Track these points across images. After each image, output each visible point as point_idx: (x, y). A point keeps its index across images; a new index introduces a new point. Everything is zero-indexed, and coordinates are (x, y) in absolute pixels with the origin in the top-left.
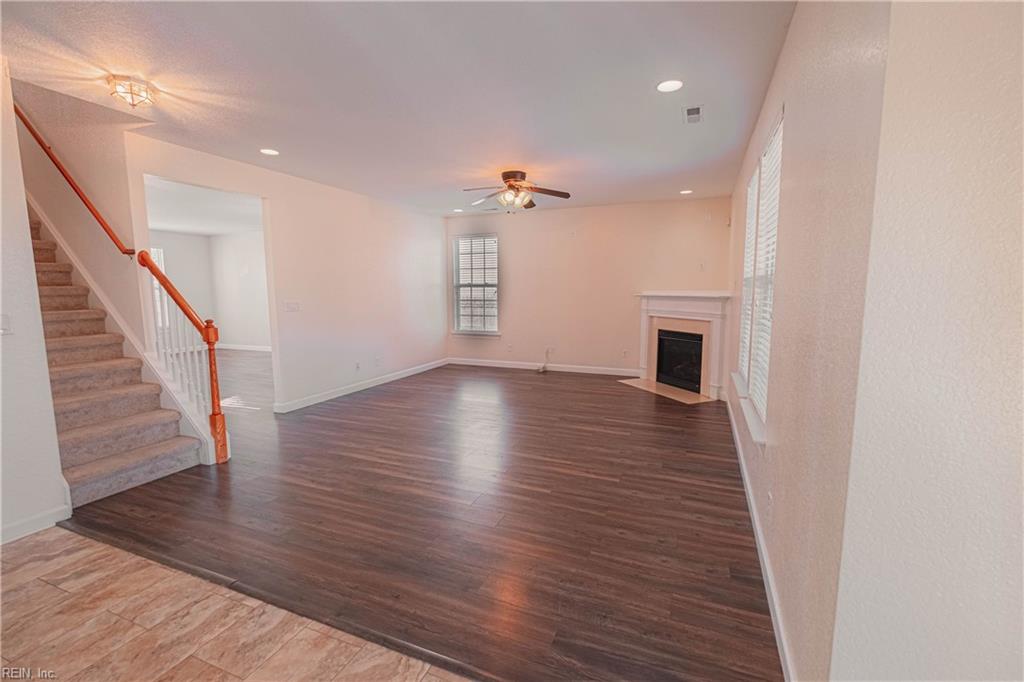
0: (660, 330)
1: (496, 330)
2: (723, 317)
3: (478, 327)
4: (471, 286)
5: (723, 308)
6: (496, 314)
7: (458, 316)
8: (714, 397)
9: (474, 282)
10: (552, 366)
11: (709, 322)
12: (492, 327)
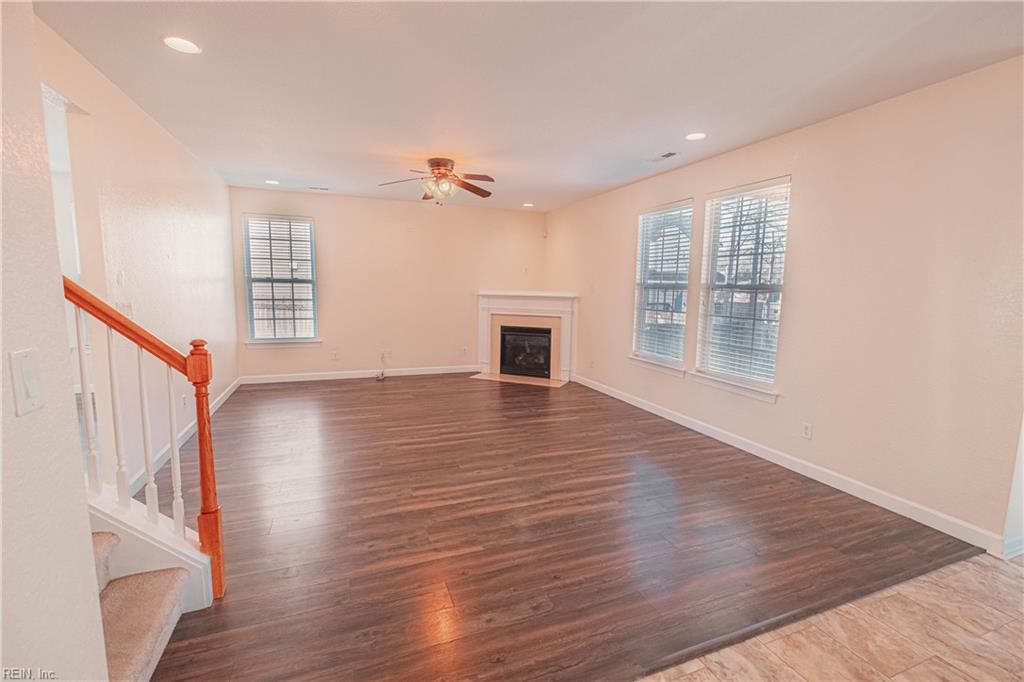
0: (502, 327)
1: (312, 335)
2: (572, 313)
3: (284, 332)
4: (271, 280)
5: (572, 307)
6: (312, 316)
7: (252, 320)
8: (565, 379)
9: (275, 277)
10: (390, 372)
11: (560, 317)
12: (306, 330)
